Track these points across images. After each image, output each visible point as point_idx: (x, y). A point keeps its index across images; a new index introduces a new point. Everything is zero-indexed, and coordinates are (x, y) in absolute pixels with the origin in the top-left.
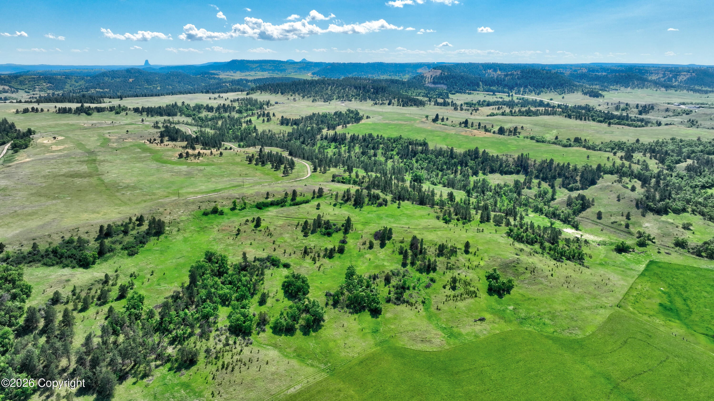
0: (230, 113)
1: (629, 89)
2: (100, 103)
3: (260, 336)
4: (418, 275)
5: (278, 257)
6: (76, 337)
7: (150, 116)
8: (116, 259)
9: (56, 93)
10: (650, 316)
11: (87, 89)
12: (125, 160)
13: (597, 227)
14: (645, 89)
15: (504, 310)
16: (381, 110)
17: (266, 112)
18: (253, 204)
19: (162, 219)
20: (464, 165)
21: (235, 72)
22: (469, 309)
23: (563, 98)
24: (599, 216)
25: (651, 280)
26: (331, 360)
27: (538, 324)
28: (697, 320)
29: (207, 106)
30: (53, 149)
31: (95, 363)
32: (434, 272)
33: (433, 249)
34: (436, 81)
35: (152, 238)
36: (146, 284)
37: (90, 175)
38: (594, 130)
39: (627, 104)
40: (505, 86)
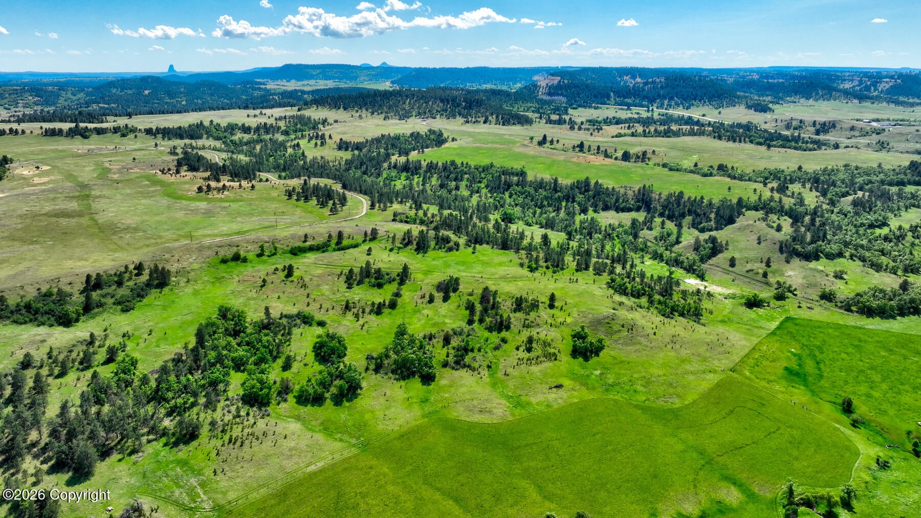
0: (273, 135)
1: (811, 102)
2: (102, 122)
3: (280, 406)
4: (486, 334)
5: (312, 313)
6: (49, 407)
7: (166, 139)
8: (105, 315)
9: (46, 109)
10: (769, 382)
11: (88, 104)
12: (128, 195)
13: (729, 276)
14: (832, 101)
15: (588, 376)
16: (472, 130)
17: (320, 134)
18: (286, 248)
19: (168, 267)
20: (571, 200)
21: (288, 81)
22: (545, 374)
23: (720, 113)
24: (732, 262)
25: (782, 340)
26: (365, 434)
27: (628, 391)
28: (827, 385)
29: (243, 125)
30: (35, 182)
31: (71, 435)
32: (507, 330)
33: (509, 303)
34: (553, 91)
35: (154, 290)
36: (142, 345)
37: (80, 215)
38: (747, 154)
39: (801, 121)
40: (645, 97)
